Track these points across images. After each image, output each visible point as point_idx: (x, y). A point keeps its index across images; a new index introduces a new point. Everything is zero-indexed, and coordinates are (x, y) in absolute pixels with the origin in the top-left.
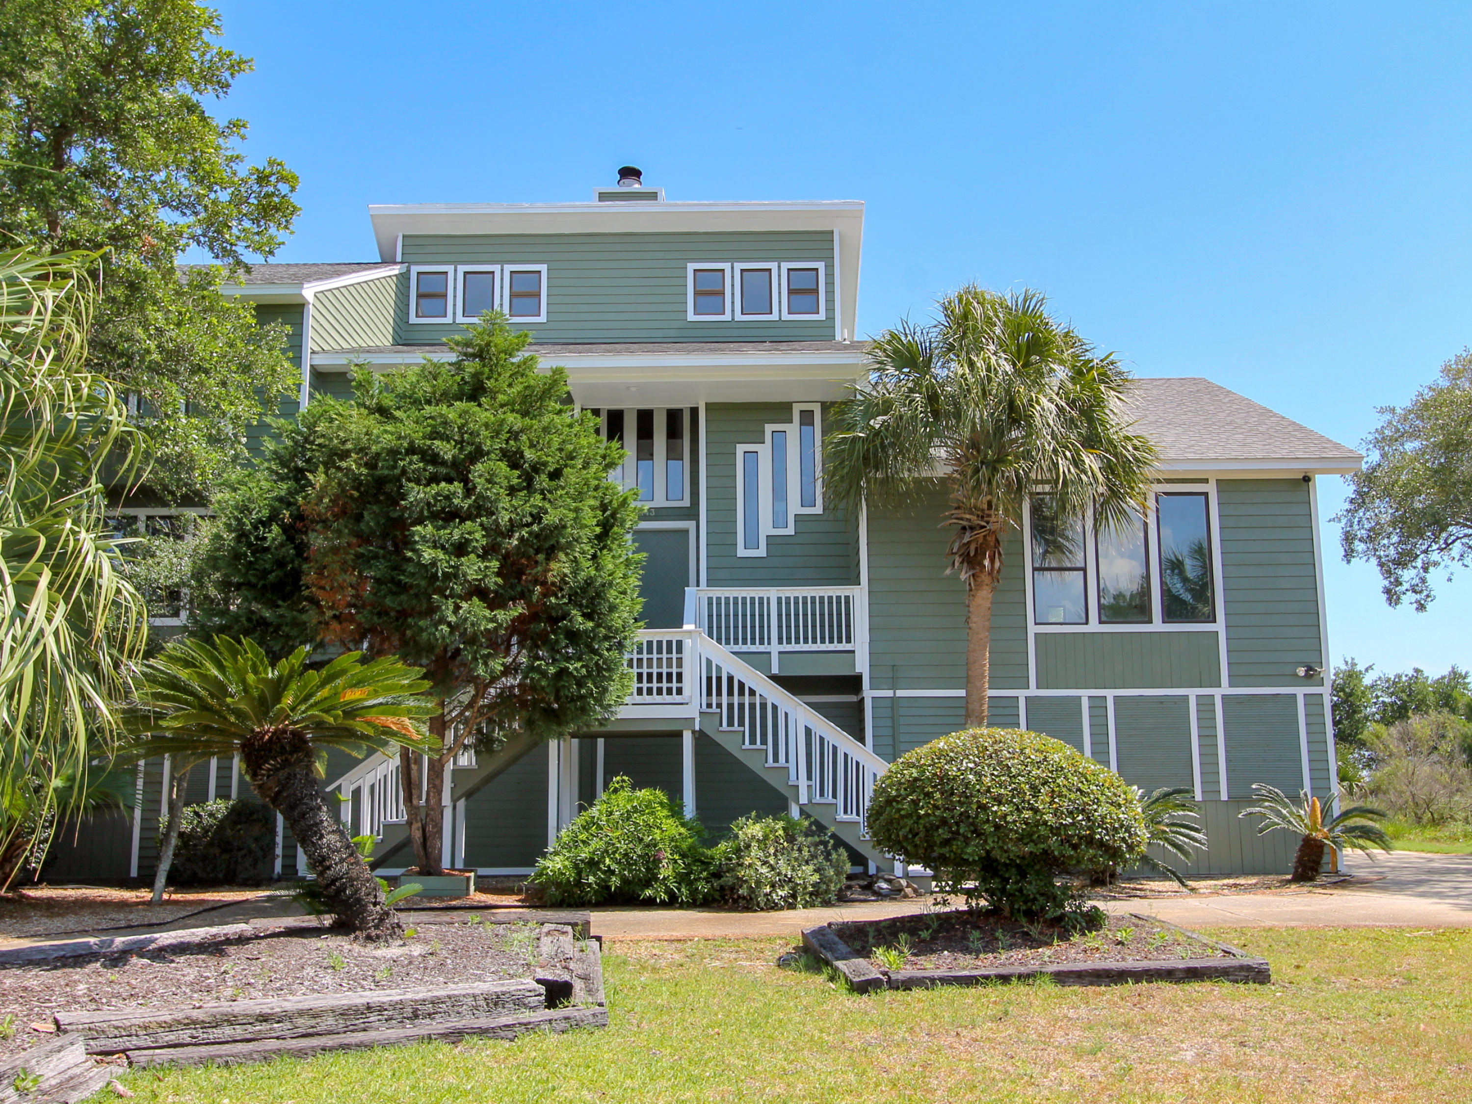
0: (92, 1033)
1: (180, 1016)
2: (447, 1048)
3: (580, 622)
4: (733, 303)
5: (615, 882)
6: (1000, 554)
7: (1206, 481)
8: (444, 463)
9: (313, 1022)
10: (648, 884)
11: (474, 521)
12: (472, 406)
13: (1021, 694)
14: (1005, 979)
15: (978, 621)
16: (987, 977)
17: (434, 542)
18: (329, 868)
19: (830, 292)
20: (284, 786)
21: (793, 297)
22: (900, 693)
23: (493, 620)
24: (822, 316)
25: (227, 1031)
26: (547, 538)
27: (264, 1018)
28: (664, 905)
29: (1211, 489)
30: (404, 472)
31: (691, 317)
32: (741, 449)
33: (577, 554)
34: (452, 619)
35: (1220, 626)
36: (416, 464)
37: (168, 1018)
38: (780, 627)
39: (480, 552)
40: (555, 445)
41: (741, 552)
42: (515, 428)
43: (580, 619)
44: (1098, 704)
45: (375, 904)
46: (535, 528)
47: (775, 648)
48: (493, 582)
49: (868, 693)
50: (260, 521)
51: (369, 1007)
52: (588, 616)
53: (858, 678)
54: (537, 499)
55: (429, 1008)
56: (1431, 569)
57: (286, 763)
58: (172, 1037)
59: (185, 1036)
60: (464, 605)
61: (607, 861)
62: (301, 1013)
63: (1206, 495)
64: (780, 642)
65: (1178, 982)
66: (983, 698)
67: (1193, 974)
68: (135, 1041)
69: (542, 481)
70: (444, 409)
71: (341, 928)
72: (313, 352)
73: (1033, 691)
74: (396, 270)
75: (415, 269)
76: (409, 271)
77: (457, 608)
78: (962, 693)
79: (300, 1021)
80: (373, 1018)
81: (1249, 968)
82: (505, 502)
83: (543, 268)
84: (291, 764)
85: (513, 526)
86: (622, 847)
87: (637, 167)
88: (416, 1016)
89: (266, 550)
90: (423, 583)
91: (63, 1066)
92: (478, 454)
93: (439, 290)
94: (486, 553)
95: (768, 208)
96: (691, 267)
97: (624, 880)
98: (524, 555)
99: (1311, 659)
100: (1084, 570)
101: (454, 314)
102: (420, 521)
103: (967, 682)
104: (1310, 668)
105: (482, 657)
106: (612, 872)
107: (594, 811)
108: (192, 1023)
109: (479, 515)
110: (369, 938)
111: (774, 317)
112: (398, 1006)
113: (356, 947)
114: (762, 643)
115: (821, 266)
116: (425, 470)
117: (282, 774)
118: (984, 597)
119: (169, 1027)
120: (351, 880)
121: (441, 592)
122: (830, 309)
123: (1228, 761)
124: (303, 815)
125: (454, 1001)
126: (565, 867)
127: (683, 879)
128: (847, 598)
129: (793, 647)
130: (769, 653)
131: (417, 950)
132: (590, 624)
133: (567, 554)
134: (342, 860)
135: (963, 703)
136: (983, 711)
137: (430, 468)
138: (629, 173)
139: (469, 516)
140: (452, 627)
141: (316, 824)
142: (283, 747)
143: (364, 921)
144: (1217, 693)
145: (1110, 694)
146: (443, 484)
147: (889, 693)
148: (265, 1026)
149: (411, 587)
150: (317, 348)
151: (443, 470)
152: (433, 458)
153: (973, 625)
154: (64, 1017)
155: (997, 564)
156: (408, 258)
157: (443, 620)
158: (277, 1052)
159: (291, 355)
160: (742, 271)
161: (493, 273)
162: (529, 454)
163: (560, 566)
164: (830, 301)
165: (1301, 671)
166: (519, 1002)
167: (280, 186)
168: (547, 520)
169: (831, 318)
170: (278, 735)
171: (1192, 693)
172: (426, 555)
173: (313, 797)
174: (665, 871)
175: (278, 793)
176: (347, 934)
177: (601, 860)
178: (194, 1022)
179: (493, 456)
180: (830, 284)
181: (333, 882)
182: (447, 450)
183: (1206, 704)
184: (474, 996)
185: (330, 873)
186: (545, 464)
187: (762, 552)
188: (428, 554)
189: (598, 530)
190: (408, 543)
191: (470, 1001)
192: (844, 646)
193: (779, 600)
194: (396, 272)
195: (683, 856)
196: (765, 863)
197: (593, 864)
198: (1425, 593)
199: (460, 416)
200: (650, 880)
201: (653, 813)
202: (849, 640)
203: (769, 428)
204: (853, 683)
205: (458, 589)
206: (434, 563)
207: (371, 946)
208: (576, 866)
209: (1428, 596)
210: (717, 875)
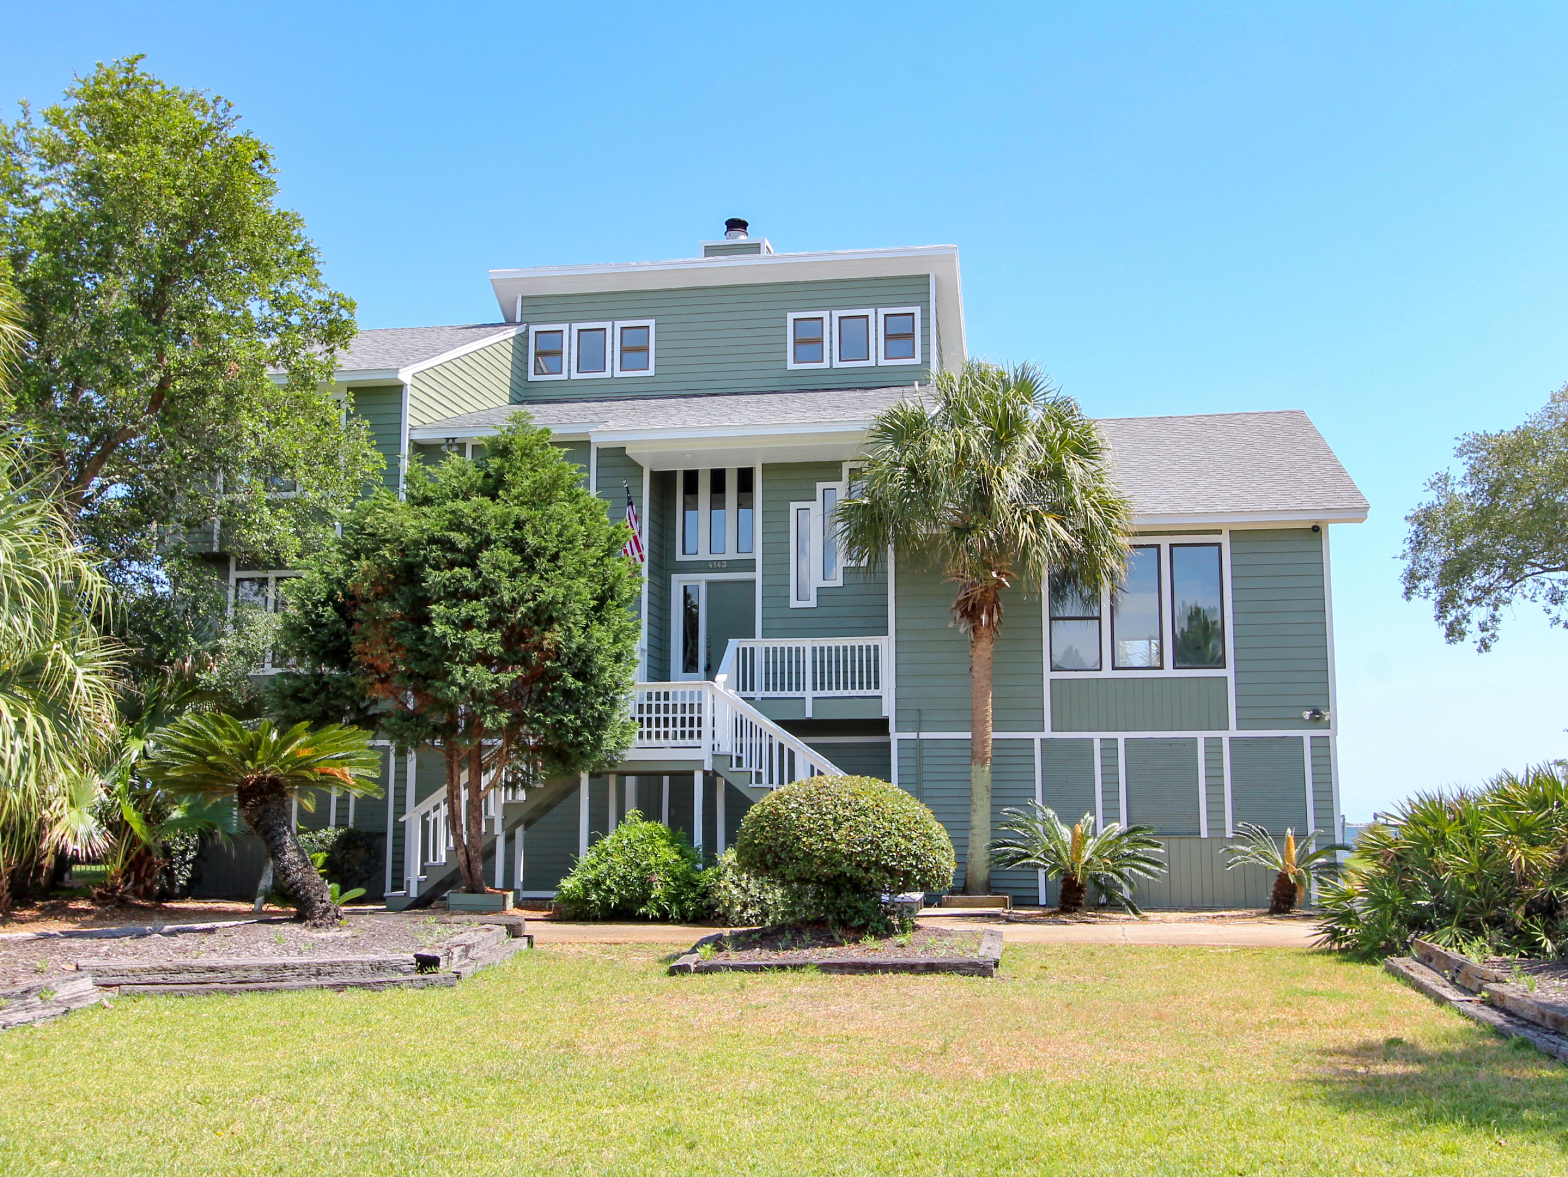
0: (98, 972)
1: (155, 965)
2: (334, 994)
3: (571, 682)
4: (831, 350)
5: (614, 900)
6: (998, 608)
7: (1219, 532)
8: (459, 551)
9: (245, 974)
10: (643, 903)
11: (479, 600)
12: (486, 501)
13: (1037, 736)
14: (782, 967)
15: (980, 671)
16: (769, 966)
17: (448, 618)
18: (289, 875)
19: (926, 336)
20: (261, 818)
21: (890, 342)
22: (923, 735)
23: (496, 681)
24: (917, 360)
25: (186, 977)
26: (543, 612)
27: (212, 969)
28: (655, 921)
29: (1225, 539)
30: (426, 559)
31: (791, 365)
32: (794, 506)
33: (571, 625)
34: (462, 681)
35: (1229, 672)
36: (436, 552)
37: (147, 966)
38: (814, 673)
39: (485, 626)
40: (555, 532)
41: (794, 603)
42: (522, 517)
43: (570, 680)
44: (1109, 747)
45: (322, 902)
46: (531, 604)
47: (809, 694)
48: (496, 650)
49: (895, 736)
50: (319, 601)
51: (285, 966)
52: (576, 676)
53: (884, 723)
54: (535, 579)
55: (329, 969)
56: (1501, 606)
57: (264, 801)
58: (150, 978)
59: (159, 978)
60: (471, 670)
61: (608, 882)
62: (237, 968)
63: (1219, 545)
64: (815, 689)
65: (919, 973)
66: (985, 741)
67: (931, 968)
68: (126, 979)
69: (542, 563)
70: (460, 504)
71: (299, 918)
72: (413, 428)
73: (1048, 734)
74: (512, 332)
75: (533, 329)
76: (527, 330)
77: (465, 672)
78: (968, 735)
79: (236, 973)
80: (288, 973)
81: (976, 965)
82: (506, 583)
83: (651, 323)
84: (267, 802)
85: (515, 603)
86: (621, 871)
87: (742, 218)
88: (319, 974)
89: (325, 625)
90: (436, 652)
91: (75, 990)
92: (487, 542)
93: (556, 348)
94: (492, 625)
95: (862, 257)
96: (791, 316)
97: (621, 897)
98: (525, 626)
99: (1317, 702)
100: (1099, 619)
101: (569, 370)
102: (437, 602)
103: (973, 724)
104: (1316, 712)
105: (489, 712)
106: (610, 891)
107: (607, 841)
108: (164, 970)
109: (484, 595)
110: (315, 925)
111: (871, 362)
112: (307, 966)
113: (304, 931)
114: (798, 689)
115: (917, 310)
116: (444, 557)
117: (261, 809)
118: (984, 648)
119: (148, 971)
120: (304, 884)
121: (450, 659)
122: (926, 353)
123: (1234, 800)
124: (273, 838)
125: (348, 965)
126: (576, 887)
127: (674, 898)
128: (876, 648)
129: (826, 693)
130: (804, 698)
131: (347, 933)
132: (580, 684)
133: (561, 625)
134: (299, 870)
135: (968, 745)
136: (985, 753)
137: (449, 556)
138: (735, 225)
139: (477, 597)
140: (462, 689)
141: (282, 845)
142: (262, 790)
143: (312, 913)
144: (1225, 736)
145: (1121, 736)
146: (457, 569)
147: (913, 735)
148: (212, 975)
149: (429, 655)
150: (416, 423)
151: (459, 557)
152: (448, 545)
153: (975, 674)
154: (81, 963)
155: (996, 618)
156: (527, 319)
157: (454, 683)
158: (216, 990)
159: (375, 442)
160: (840, 318)
161: (604, 329)
162: (532, 540)
163: (554, 636)
164: (926, 345)
165: (1307, 715)
166: (396, 969)
167: (342, 311)
168: (541, 598)
169: (926, 362)
170: (260, 780)
171: (1201, 736)
172: (437, 629)
173: (280, 825)
174: (657, 892)
175: (258, 822)
176: (301, 922)
177: (604, 882)
178: (165, 970)
179: (499, 543)
180: (926, 327)
181: (292, 885)
182: (462, 540)
183: (1214, 746)
184: (362, 963)
185: (290, 879)
186: (545, 549)
187: (813, 603)
188: (440, 629)
189: (593, 603)
190: (427, 620)
191: (359, 966)
192: (873, 692)
193: (814, 650)
194: (513, 334)
195: (675, 879)
196: (738, 886)
197: (597, 884)
198: (1491, 632)
199: (474, 511)
200: (644, 899)
201: (652, 843)
202: (877, 687)
203: (820, 486)
204: (881, 726)
205: (466, 656)
206: (444, 636)
207: (315, 930)
208: (584, 886)
209: (1493, 636)
210: (704, 895)
